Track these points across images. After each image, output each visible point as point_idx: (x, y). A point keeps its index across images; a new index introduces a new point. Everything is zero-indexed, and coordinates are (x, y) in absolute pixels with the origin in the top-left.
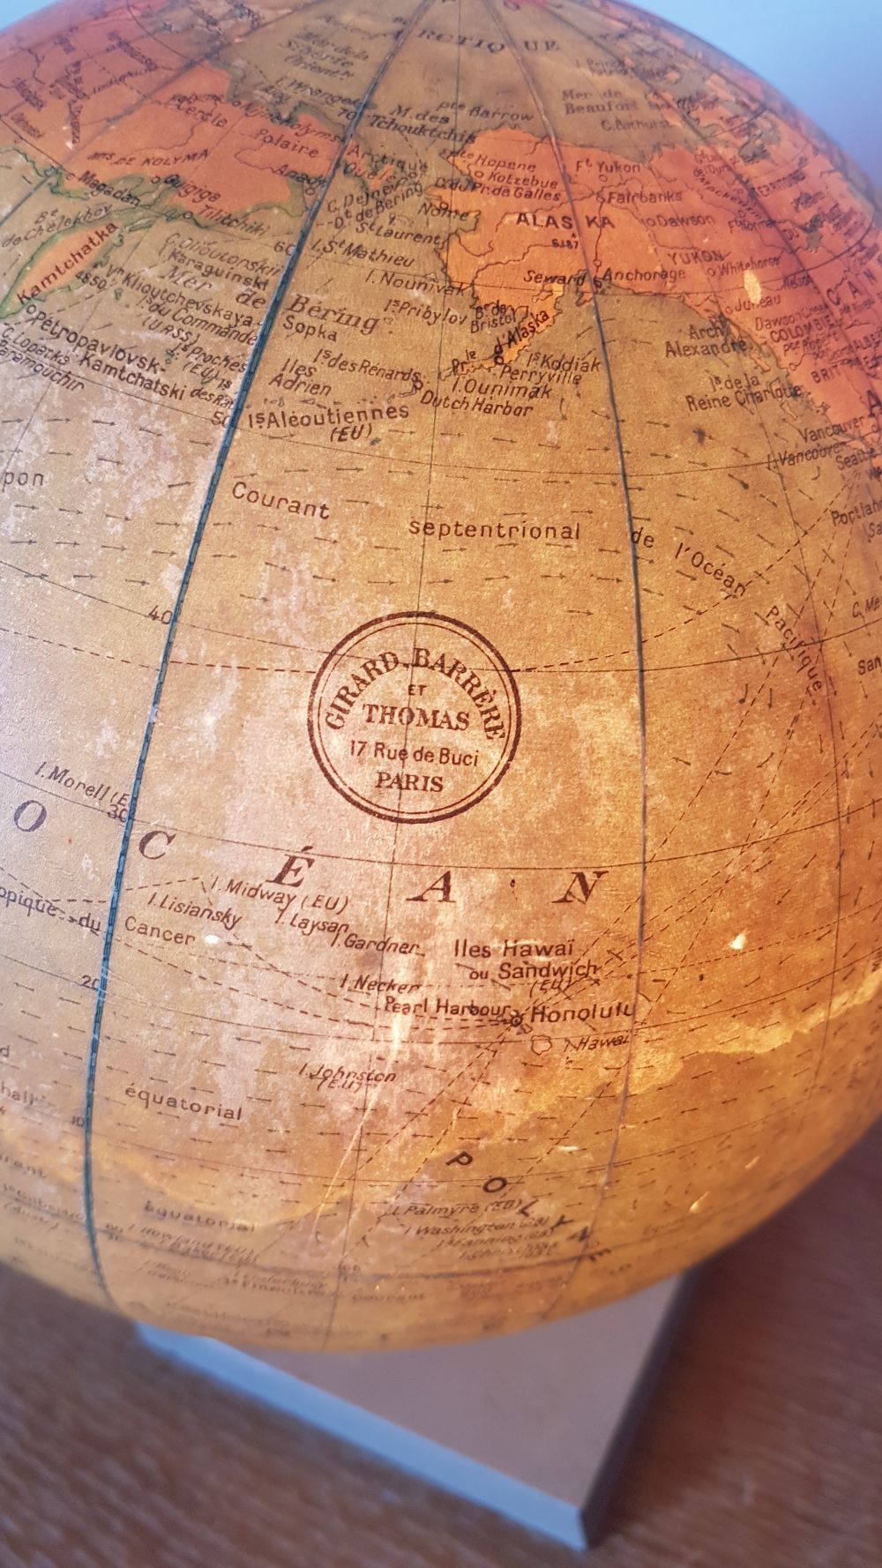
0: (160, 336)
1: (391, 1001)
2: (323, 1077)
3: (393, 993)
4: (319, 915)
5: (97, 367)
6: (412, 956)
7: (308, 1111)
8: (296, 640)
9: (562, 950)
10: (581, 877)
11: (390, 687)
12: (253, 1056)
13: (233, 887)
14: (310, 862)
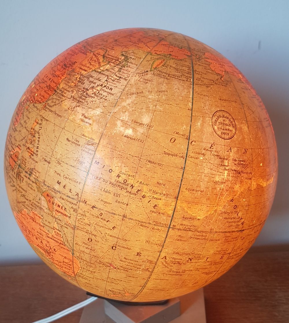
0: (179, 74)
1: (225, 168)
2: (216, 183)
3: (225, 167)
4: (216, 154)
5: (171, 77)
6: (227, 161)
7: (213, 190)
8: (209, 113)
9: (244, 161)
10: (245, 149)
11: (221, 120)
12: (206, 179)
13: (204, 149)
14: (214, 145)
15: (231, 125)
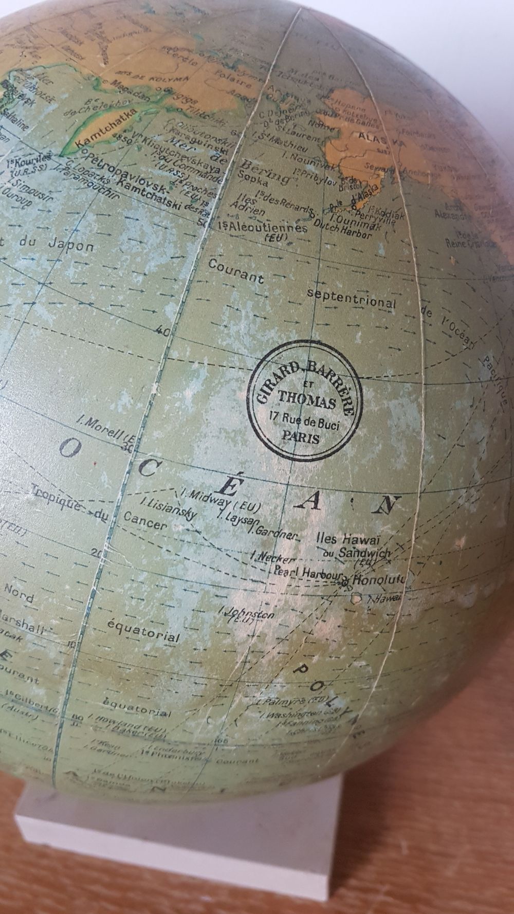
0: (167, 174)
1: (278, 568)
2: (231, 615)
3: (280, 563)
4: (244, 514)
5: (128, 186)
6: (294, 541)
7: (221, 636)
8: (244, 351)
9: (374, 541)
10: (387, 498)
11: (294, 381)
12: (193, 600)
13: (193, 495)
14: (241, 481)
15: (339, 403)
